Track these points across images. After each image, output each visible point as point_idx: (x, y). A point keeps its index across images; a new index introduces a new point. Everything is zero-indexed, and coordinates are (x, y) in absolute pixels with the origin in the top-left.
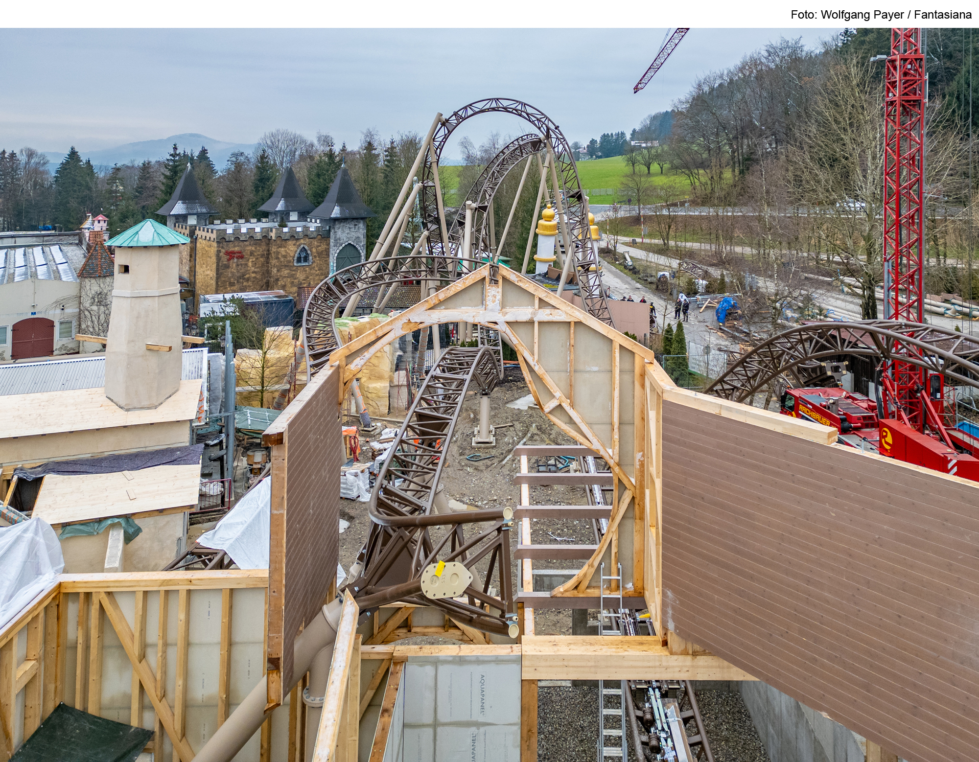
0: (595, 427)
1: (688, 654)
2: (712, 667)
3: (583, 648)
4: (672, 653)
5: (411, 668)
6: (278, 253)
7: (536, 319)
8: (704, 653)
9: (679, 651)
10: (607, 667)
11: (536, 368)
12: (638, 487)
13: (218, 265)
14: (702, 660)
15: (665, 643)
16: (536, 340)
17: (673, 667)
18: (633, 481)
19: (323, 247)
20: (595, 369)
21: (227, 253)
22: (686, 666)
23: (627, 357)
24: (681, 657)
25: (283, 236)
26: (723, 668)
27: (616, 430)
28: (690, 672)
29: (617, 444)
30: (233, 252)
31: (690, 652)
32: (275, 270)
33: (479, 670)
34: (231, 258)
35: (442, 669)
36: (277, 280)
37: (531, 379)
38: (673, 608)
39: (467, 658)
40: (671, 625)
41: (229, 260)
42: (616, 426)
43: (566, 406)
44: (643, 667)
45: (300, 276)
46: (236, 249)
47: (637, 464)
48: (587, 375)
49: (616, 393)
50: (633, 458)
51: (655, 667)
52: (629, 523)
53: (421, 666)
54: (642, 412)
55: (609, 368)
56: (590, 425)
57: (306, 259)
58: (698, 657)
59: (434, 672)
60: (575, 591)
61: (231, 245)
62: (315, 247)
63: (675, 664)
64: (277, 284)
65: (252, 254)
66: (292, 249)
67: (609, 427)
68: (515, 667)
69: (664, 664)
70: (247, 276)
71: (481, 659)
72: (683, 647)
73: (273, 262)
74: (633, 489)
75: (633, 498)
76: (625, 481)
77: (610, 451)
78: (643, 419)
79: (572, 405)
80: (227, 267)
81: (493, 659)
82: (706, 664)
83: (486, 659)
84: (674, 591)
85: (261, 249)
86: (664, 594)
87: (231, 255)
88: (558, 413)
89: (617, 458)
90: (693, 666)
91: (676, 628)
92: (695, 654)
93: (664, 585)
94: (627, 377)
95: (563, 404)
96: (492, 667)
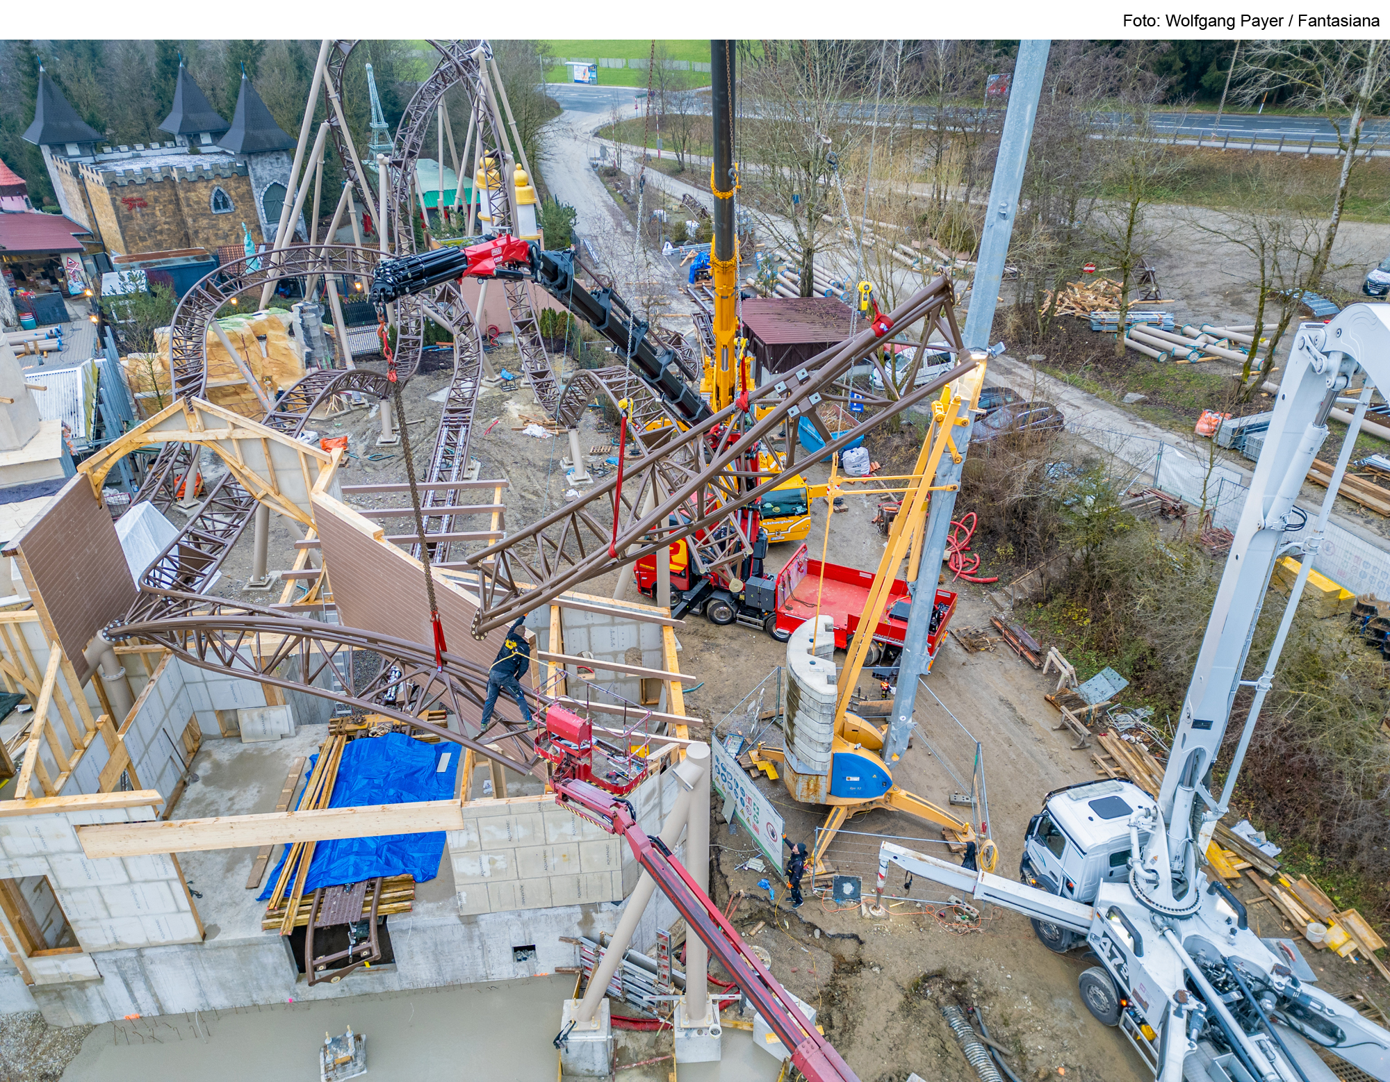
6: (187, 199)
7: (233, 438)
13: (118, 217)
16: (237, 452)
19: (243, 189)
21: (125, 201)
25: (188, 177)
30: (131, 200)
32: (190, 221)
34: (132, 207)
36: (196, 232)
41: (130, 209)
45: (224, 226)
46: (135, 195)
57: (226, 205)
61: (126, 190)
62: (233, 190)
64: (197, 237)
65: (156, 200)
66: (204, 194)
70: (159, 228)
73: (186, 210)
80: (130, 218)
85: (166, 194)
87: (131, 203)
95: (271, 493)
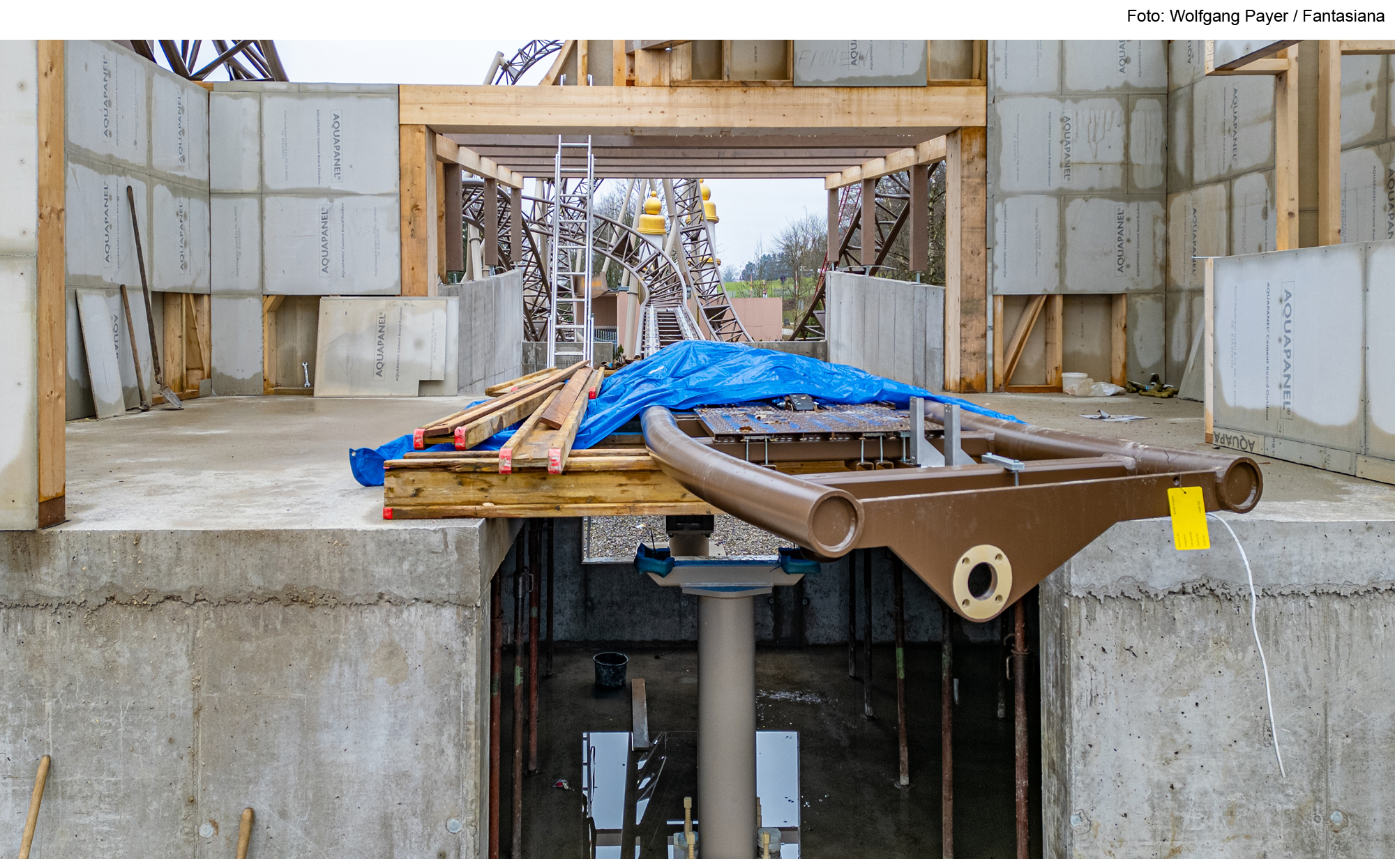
1: (662, 86)
2: (701, 106)
4: (639, 89)
5: (218, 100)
8: (686, 84)
9: (650, 83)
10: (536, 105)
14: (685, 96)
17: (640, 106)
22: (660, 105)
24: (652, 92)
26: (718, 107)
28: (665, 115)
31: (667, 83)
33: (330, 106)
35: (270, 104)
39: (310, 87)
44: (592, 106)
51: (611, 106)
53: (235, 97)
58: (679, 90)
59: (258, 109)
63: (643, 99)
68: (389, 103)
69: (626, 100)
71: (332, 88)
72: (655, 76)
81: (353, 89)
82: (691, 101)
83: (341, 89)
90: (670, 105)
92: (673, 85)
96: (351, 102)
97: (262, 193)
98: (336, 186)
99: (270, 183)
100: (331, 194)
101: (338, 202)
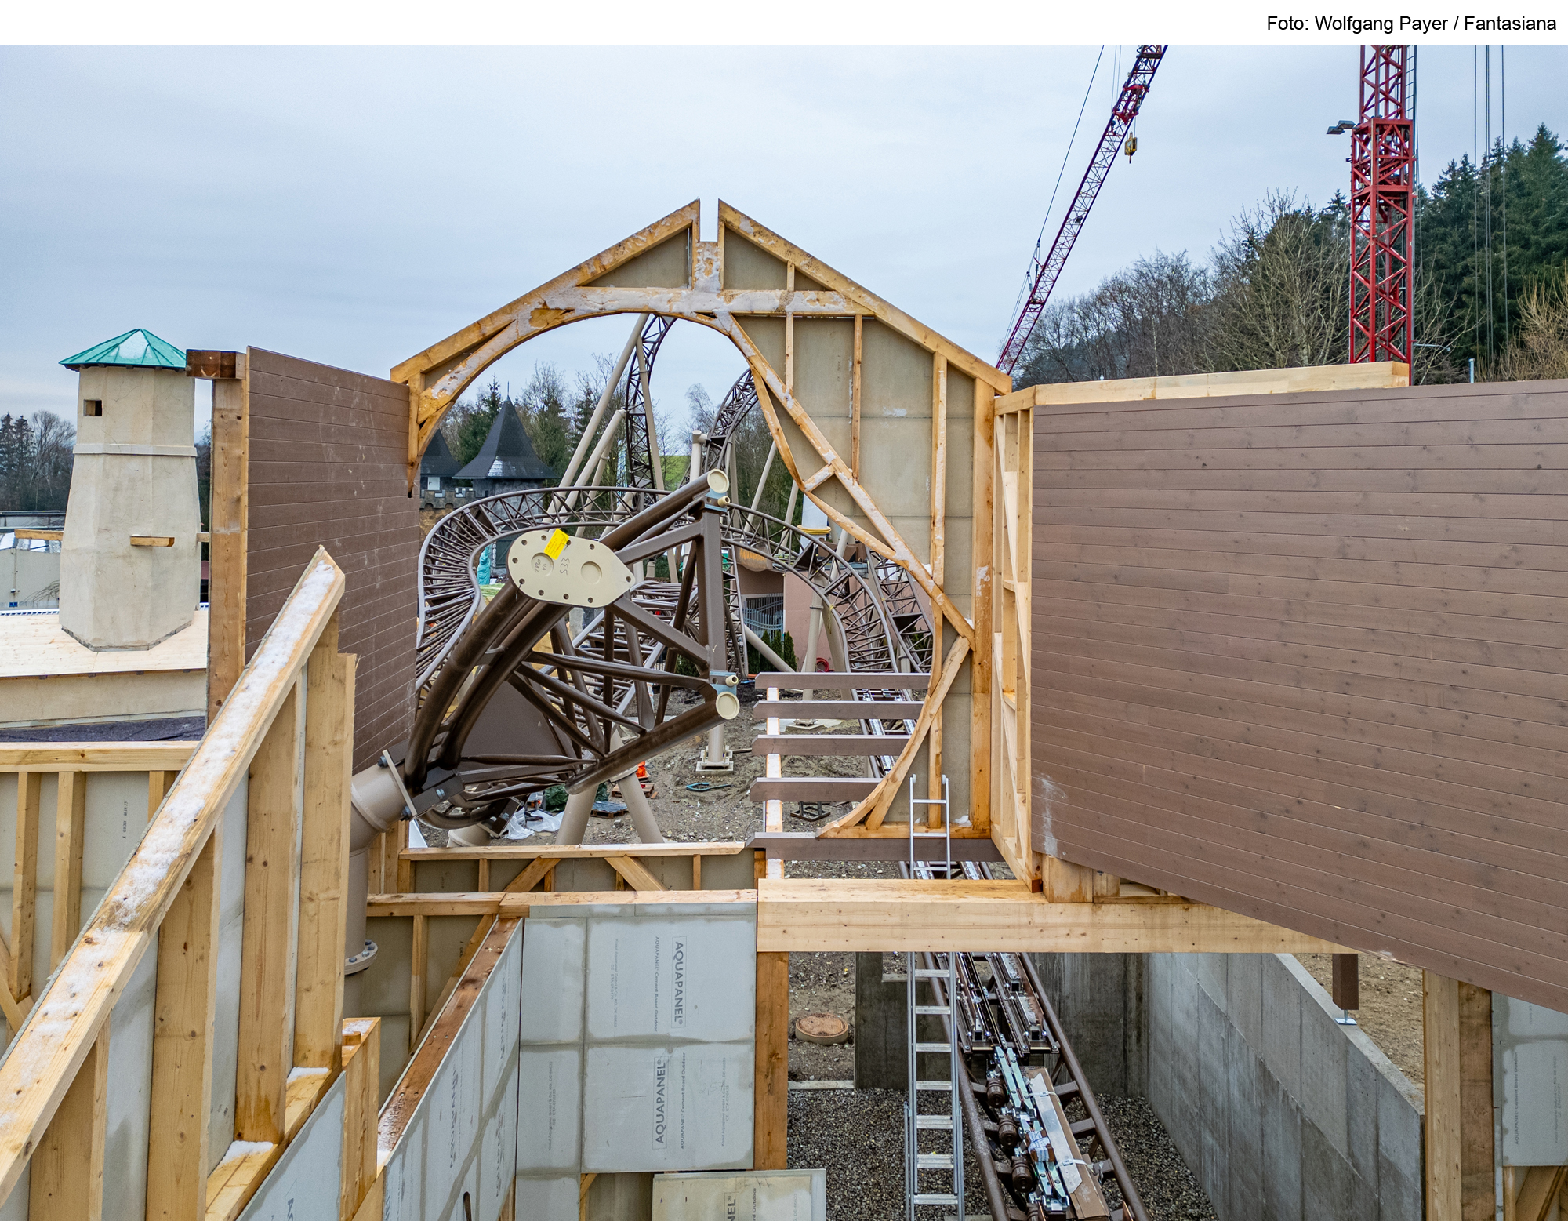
0: (900, 523)
1: (1084, 901)
2: (1131, 927)
3: (877, 894)
4: (1052, 900)
5: (534, 929)
7: (789, 309)
8: (1116, 899)
9: (1067, 895)
10: (925, 926)
11: (790, 405)
12: (979, 632)
14: (1112, 914)
15: (1038, 886)
16: (790, 350)
17: (1055, 926)
18: (971, 622)
20: (902, 412)
22: (1079, 925)
23: (961, 386)
24: (1071, 907)
26: (1153, 928)
27: (939, 525)
28: (1087, 938)
29: (941, 550)
31: (1089, 897)
33: (672, 932)
35: (598, 931)
37: (779, 426)
38: (1055, 811)
39: (649, 910)
40: (1050, 846)
42: (939, 516)
43: (845, 476)
44: (995, 927)
47: (978, 590)
48: (885, 425)
49: (940, 455)
50: (970, 579)
51: (1020, 927)
52: (960, 703)
53: (556, 925)
54: (989, 490)
55: (927, 412)
56: (891, 518)
58: (1104, 907)
59: (583, 938)
60: (862, 828)
63: (1059, 920)
67: (923, 524)
68: (745, 927)
69: (1038, 920)
71: (676, 910)
72: (1074, 887)
74: (970, 635)
75: (970, 652)
76: (955, 621)
77: (928, 567)
78: (990, 503)
79: (857, 478)
81: (702, 910)
82: (1119, 920)
83: (687, 910)
84: (1057, 776)
86: (1036, 787)
88: (831, 493)
89: (940, 578)
90: (1093, 926)
91: (1061, 847)
92: (1098, 901)
93: (1036, 769)
94: (960, 429)
95: (840, 475)
96: (699, 927)
97: (584, 1044)
98: (677, 1032)
99: (596, 1031)
100: (670, 1043)
101: (678, 1052)
